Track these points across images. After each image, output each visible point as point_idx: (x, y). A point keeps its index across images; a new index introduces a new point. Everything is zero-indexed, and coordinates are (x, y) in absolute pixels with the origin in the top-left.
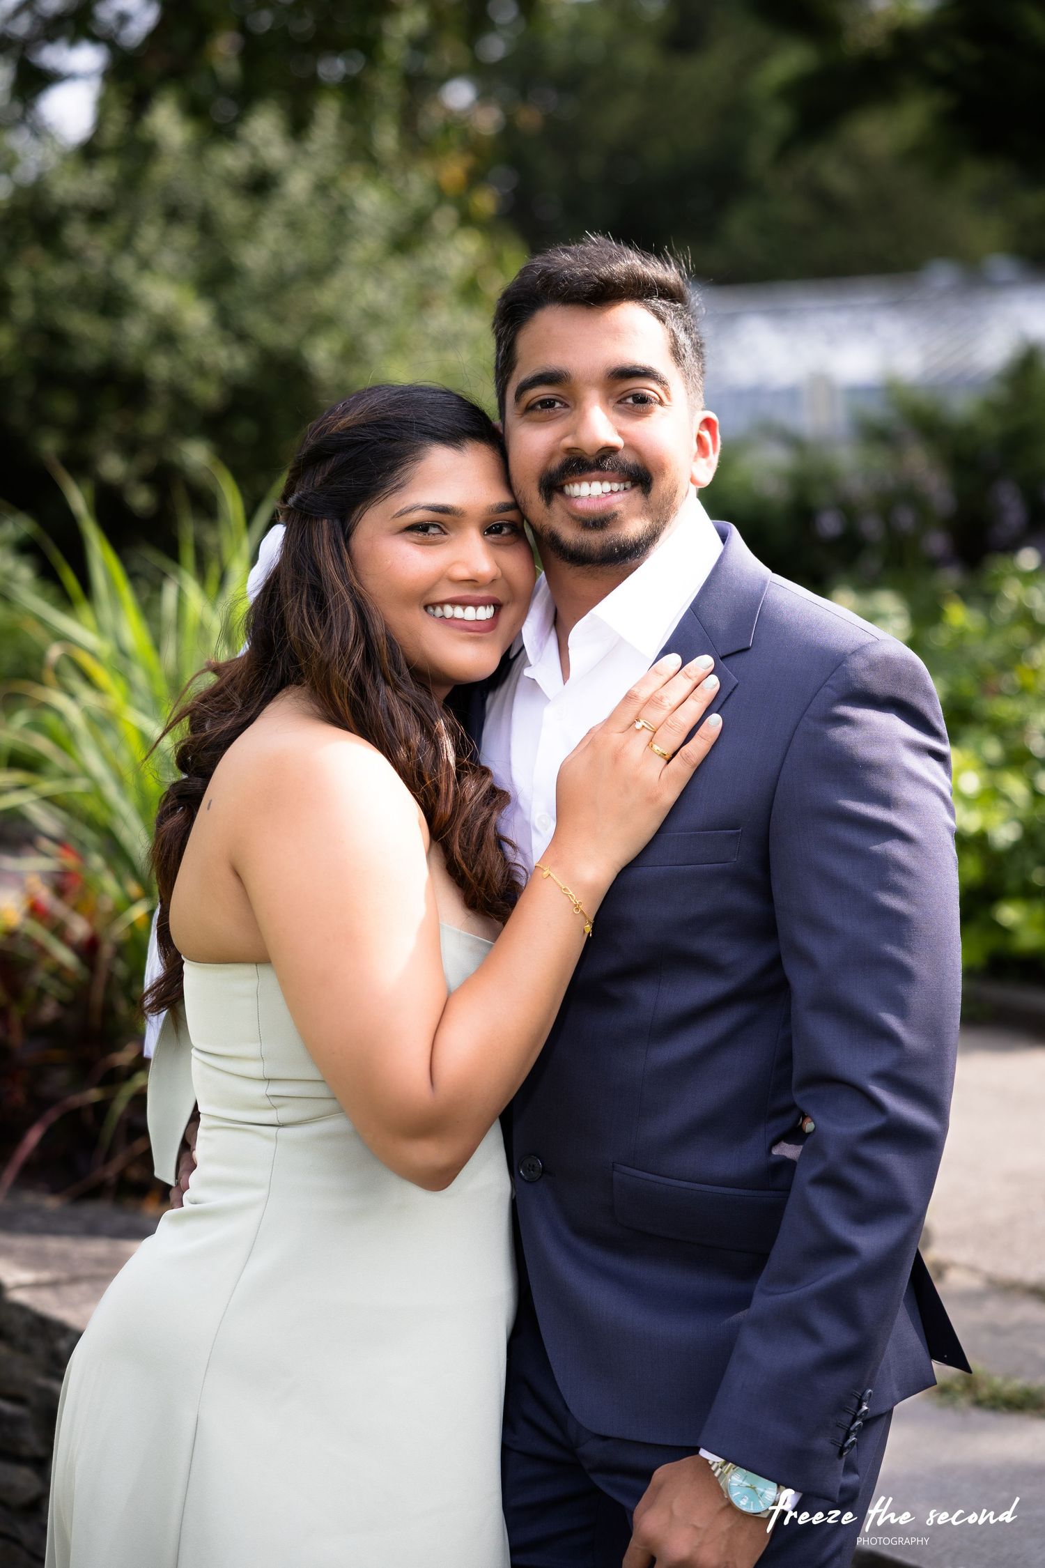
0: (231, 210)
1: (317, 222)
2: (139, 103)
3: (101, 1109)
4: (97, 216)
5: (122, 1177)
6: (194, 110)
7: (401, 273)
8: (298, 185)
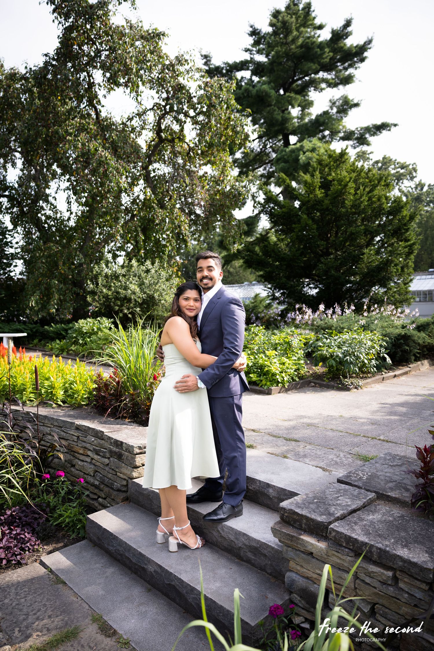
0: (143, 275)
1: (155, 277)
2: (130, 260)
3: (119, 406)
4: (124, 276)
5: (122, 415)
6: (138, 261)
7: (168, 284)
8: (153, 271)
